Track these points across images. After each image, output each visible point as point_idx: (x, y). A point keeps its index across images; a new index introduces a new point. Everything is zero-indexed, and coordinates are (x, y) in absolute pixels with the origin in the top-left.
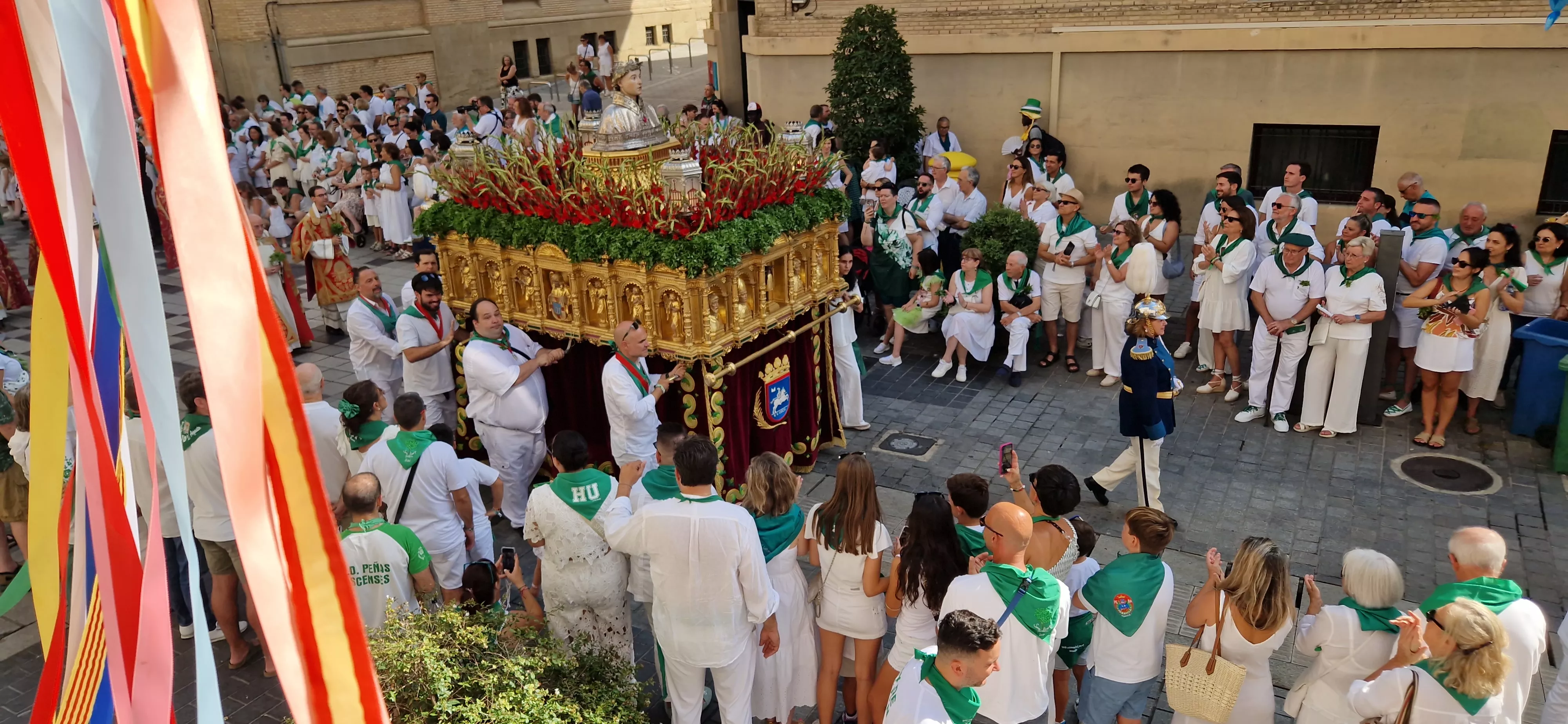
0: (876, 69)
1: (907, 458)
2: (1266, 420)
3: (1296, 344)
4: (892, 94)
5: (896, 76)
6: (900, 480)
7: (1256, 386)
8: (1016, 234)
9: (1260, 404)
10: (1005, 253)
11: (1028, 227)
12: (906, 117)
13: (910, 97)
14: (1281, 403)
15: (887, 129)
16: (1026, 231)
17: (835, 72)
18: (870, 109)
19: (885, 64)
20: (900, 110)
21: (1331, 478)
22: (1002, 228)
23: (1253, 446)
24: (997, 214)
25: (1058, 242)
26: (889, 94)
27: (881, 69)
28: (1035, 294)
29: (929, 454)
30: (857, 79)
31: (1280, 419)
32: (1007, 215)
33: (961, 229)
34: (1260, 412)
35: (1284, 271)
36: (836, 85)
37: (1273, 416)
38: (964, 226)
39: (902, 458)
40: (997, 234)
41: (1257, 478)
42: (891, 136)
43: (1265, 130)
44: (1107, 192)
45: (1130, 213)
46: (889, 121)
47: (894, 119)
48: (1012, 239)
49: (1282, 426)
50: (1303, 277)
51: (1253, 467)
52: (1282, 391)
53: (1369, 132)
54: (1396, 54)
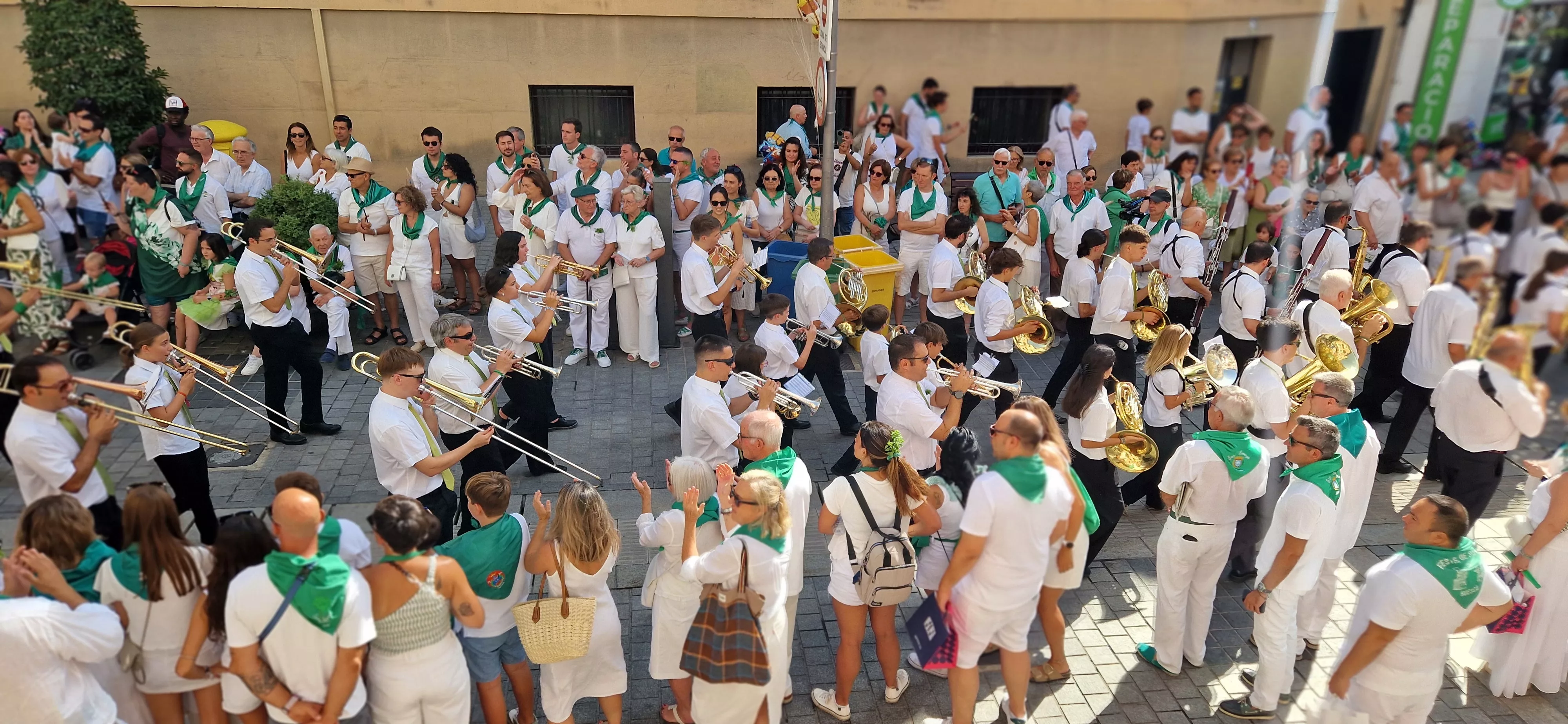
0: (90, 24)
1: (235, 471)
2: (590, 358)
3: (602, 288)
4: (118, 54)
5: (118, 32)
6: (232, 496)
7: (577, 330)
8: (313, 207)
9: (584, 346)
10: (304, 229)
11: (325, 199)
12: (142, 81)
13: (144, 58)
14: (600, 341)
15: (121, 95)
16: (323, 203)
17: (27, 27)
18: (91, 72)
19: (100, 18)
20: (134, 74)
21: (651, 398)
22: (295, 202)
23: (585, 384)
24: (285, 188)
25: (359, 213)
26: (114, 54)
27: (96, 22)
28: (347, 269)
29: (260, 462)
30: (65, 35)
31: (603, 356)
32: (297, 188)
33: (247, 206)
34: (585, 353)
35: (581, 221)
36: (34, 43)
37: (596, 354)
38: (251, 203)
39: (230, 472)
40: (291, 209)
41: (593, 412)
42: (127, 104)
43: (539, 90)
44: (403, 158)
45: (431, 177)
46: (120, 88)
47: (127, 83)
48: (308, 214)
49: (604, 362)
50: (597, 225)
51: (588, 403)
52: (599, 330)
53: (625, 91)
54: (635, 22)
